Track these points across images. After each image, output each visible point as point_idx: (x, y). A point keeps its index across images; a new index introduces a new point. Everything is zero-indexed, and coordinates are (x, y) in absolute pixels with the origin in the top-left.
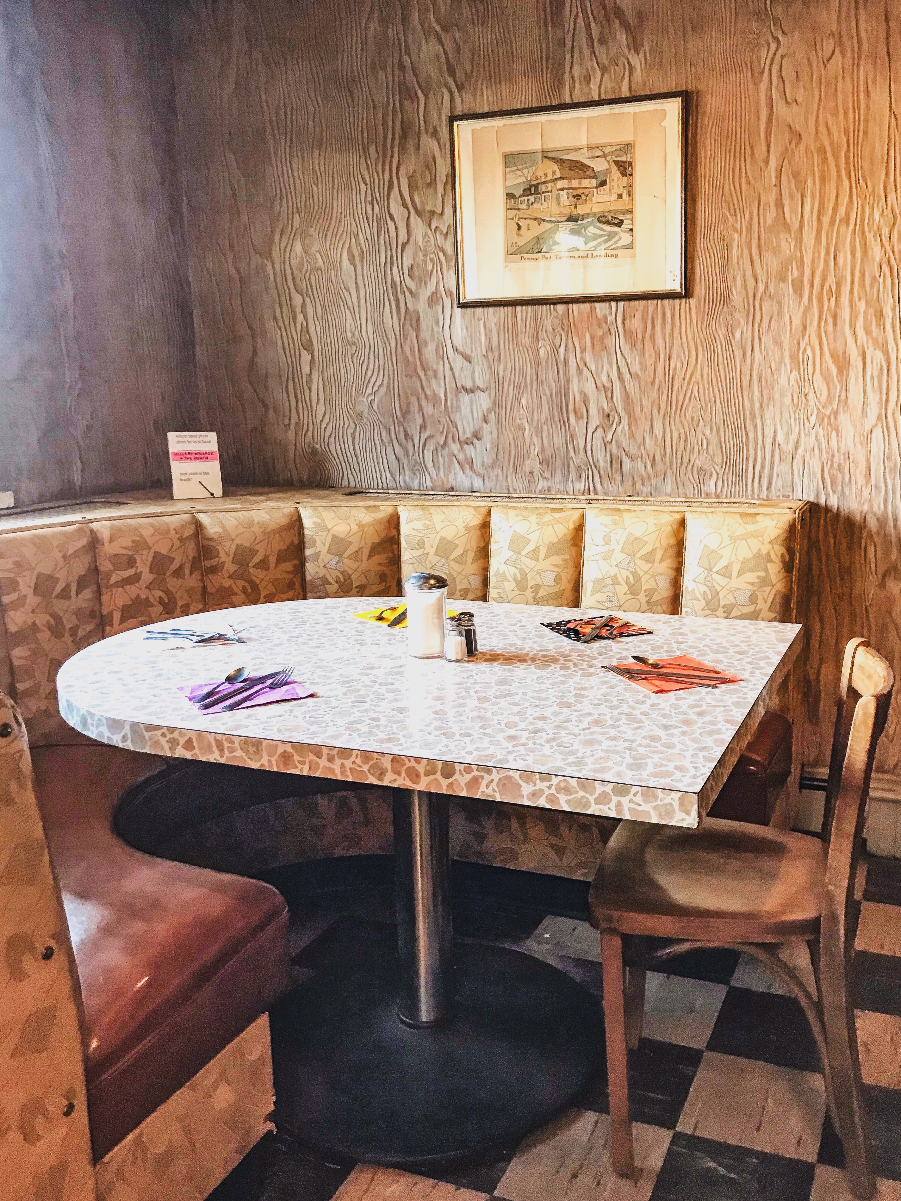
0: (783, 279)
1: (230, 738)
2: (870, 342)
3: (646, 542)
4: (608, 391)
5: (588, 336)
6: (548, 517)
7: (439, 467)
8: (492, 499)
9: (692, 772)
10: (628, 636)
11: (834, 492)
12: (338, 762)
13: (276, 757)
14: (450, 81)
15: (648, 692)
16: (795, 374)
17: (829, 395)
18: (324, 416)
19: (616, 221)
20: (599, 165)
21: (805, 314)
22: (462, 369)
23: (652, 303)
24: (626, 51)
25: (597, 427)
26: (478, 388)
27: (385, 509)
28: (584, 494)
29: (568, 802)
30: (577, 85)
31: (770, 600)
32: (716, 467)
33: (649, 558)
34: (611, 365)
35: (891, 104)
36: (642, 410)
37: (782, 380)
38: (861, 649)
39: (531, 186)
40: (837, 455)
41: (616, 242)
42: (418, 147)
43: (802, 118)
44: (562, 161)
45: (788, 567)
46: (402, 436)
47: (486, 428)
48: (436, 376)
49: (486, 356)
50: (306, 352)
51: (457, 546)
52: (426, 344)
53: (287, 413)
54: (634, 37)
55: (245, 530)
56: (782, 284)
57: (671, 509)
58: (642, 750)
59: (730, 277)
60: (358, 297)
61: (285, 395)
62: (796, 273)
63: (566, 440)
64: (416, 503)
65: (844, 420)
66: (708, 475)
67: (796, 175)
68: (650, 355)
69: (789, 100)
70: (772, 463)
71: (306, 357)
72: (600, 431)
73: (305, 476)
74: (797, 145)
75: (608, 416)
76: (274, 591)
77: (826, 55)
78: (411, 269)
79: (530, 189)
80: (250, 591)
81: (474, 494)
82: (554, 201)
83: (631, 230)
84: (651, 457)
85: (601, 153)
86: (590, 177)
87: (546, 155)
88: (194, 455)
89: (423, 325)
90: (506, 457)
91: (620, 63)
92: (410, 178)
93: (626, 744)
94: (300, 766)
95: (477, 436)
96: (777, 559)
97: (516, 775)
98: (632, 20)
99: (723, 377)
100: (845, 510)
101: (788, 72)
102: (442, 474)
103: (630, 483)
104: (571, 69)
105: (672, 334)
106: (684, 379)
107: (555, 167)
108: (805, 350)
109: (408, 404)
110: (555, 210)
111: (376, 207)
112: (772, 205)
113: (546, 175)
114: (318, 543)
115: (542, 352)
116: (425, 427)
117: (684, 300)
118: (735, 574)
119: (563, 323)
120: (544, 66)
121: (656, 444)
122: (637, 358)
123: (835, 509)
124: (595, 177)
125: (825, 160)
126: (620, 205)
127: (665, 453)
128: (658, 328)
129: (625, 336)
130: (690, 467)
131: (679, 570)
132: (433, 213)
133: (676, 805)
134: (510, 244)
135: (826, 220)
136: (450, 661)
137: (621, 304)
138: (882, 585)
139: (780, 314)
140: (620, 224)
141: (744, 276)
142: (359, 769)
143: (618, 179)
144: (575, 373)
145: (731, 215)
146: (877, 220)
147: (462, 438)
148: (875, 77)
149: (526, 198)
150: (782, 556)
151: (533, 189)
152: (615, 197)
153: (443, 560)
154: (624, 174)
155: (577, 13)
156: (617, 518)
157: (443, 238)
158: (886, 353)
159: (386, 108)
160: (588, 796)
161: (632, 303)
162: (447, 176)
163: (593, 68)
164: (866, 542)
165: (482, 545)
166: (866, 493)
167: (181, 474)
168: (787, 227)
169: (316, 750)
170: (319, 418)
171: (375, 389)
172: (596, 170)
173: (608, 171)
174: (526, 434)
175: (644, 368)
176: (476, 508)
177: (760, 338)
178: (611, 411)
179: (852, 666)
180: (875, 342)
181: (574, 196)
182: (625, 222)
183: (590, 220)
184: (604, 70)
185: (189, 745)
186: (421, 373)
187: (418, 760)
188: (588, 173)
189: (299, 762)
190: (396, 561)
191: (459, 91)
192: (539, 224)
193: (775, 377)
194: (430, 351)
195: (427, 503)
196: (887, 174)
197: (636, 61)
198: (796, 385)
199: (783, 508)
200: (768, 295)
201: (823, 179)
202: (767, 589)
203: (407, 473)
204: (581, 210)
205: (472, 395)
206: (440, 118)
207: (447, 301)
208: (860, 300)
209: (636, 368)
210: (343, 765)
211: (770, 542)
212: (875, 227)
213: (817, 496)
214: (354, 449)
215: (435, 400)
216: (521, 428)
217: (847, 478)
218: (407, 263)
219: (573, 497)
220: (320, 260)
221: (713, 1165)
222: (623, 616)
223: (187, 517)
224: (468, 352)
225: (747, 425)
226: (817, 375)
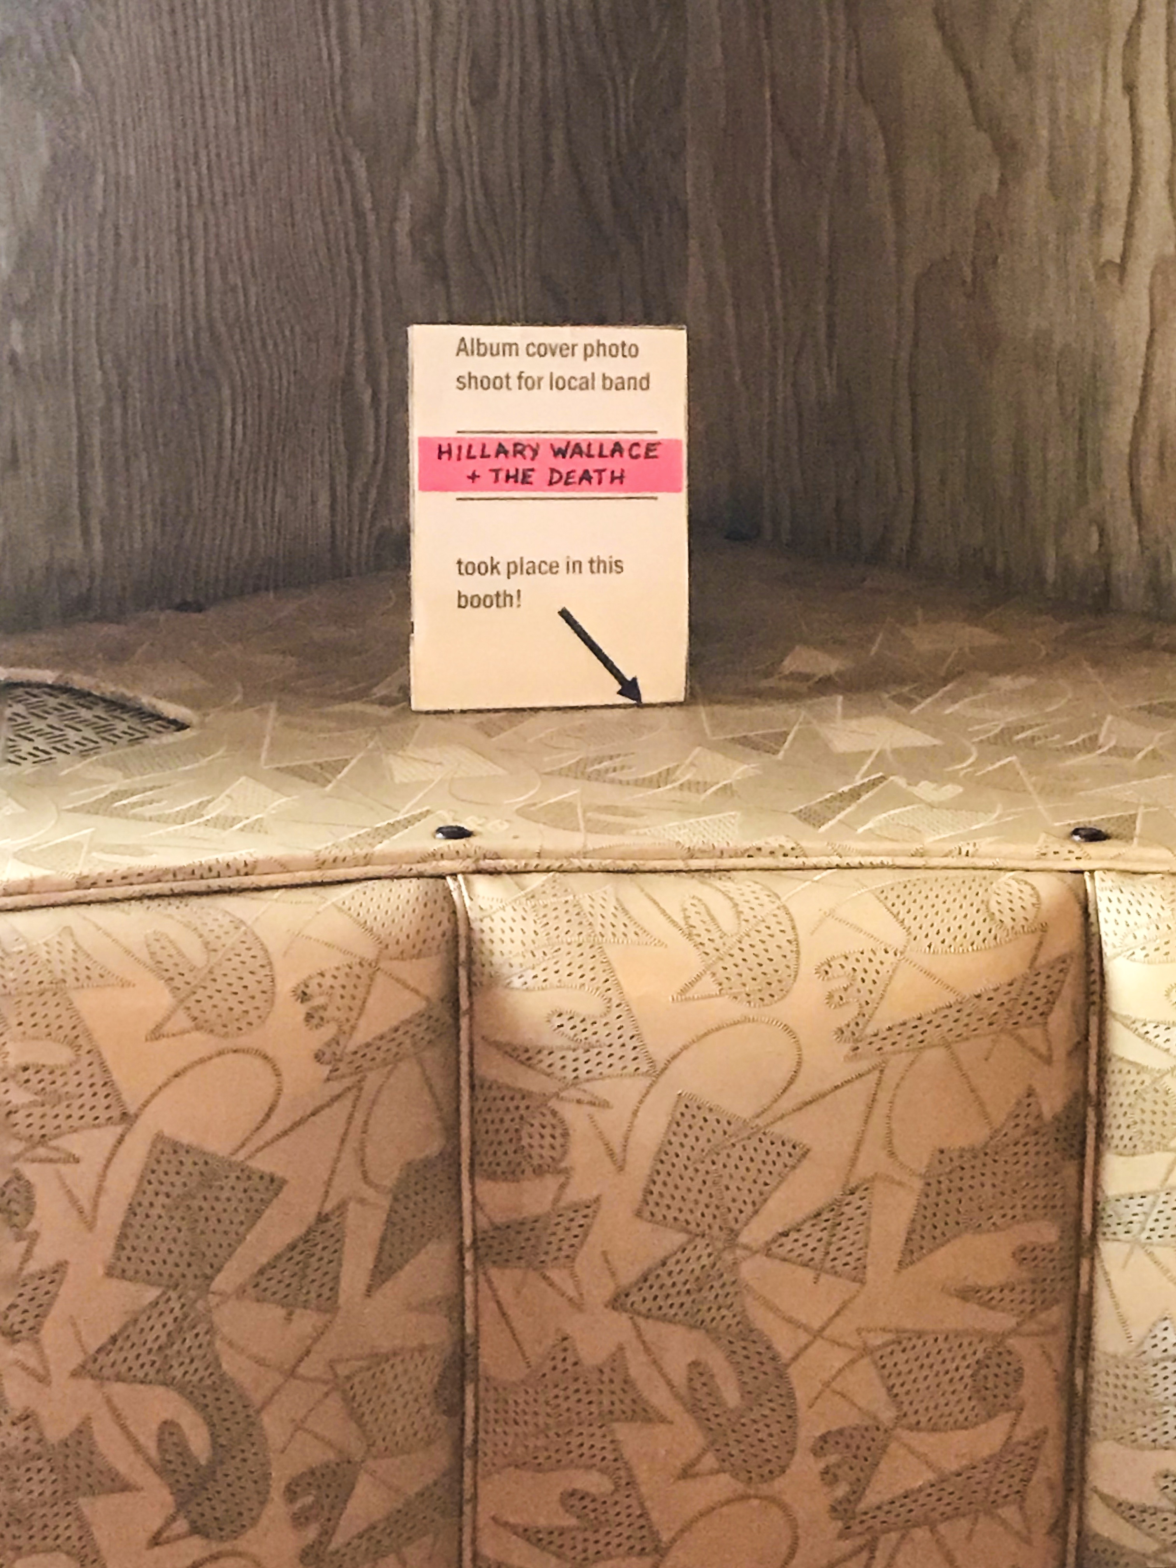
53: (1119, 195)
55: (738, 1010)
61: (1120, 106)
76: (887, 1415)
80: (732, 1396)
88: (546, 458)
167: (464, 568)
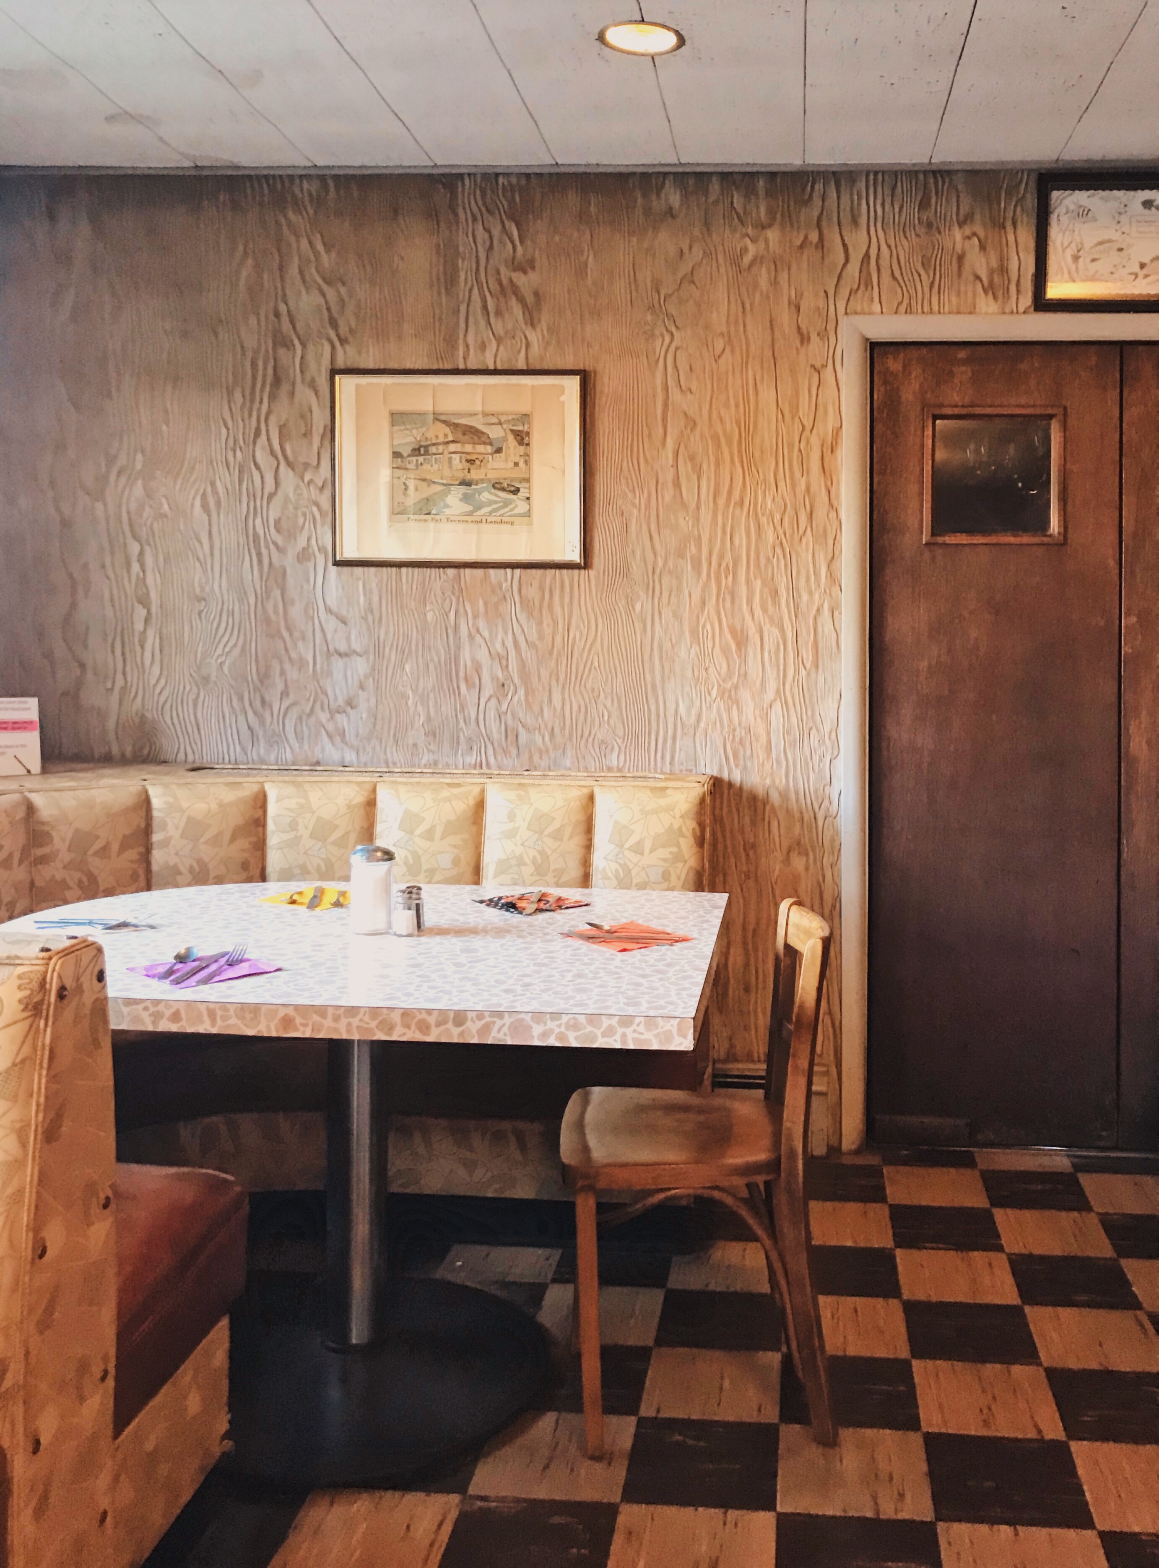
0: (681, 555)
1: (224, 1006)
2: (767, 620)
3: (554, 819)
4: (502, 660)
5: (481, 602)
6: (445, 793)
7: (303, 739)
8: (378, 774)
9: (683, 1005)
10: (567, 908)
11: (737, 766)
12: (344, 1021)
13: (276, 1021)
14: (332, 334)
15: (612, 952)
16: (695, 649)
17: (729, 669)
18: (158, 681)
19: (512, 489)
20: (495, 433)
21: (703, 590)
22: (336, 631)
23: (550, 572)
24: (523, 326)
25: (491, 697)
26: (355, 652)
27: (249, 787)
28: (475, 768)
29: (576, 1038)
30: (472, 352)
31: (683, 877)
32: (618, 740)
33: (557, 836)
34: (506, 633)
35: (777, 401)
36: (540, 679)
37: (683, 654)
38: (794, 908)
39: (421, 446)
40: (738, 730)
41: (511, 510)
42: (292, 394)
43: (697, 406)
44: (456, 426)
45: (700, 842)
46: (258, 703)
47: (362, 695)
48: (304, 638)
49: (365, 619)
50: (141, 606)
51: (336, 827)
52: (293, 603)
53: (111, 674)
54: (530, 314)
55: (85, 811)
56: (680, 560)
57: (578, 783)
58: (631, 993)
59: (629, 551)
60: (212, 548)
61: (109, 654)
62: (694, 550)
63: (456, 710)
64: (286, 779)
65: (745, 695)
66: (609, 748)
67: (692, 458)
68: (548, 625)
69: (684, 388)
70: (674, 738)
71: (141, 612)
72: (494, 701)
73: (128, 751)
74: (692, 430)
75: (503, 685)
76: (115, 884)
77: (717, 353)
78: (277, 522)
79: (419, 450)
80: (86, 883)
81: (347, 769)
82: (446, 465)
83: (528, 498)
84: (550, 729)
85: (496, 421)
86: (484, 443)
87: (437, 418)
89: (291, 582)
90: (386, 727)
91: (518, 339)
92: (282, 428)
93: (615, 990)
94: (302, 1029)
95: (351, 704)
96: (688, 833)
97: (528, 1018)
98: (530, 299)
99: (623, 649)
100: (747, 786)
101: (683, 365)
102: (306, 747)
103: (527, 756)
104: (465, 336)
105: (571, 603)
106: (584, 649)
107: (447, 430)
108: (704, 626)
109: (268, 667)
110: (447, 472)
111: (238, 453)
112: (670, 485)
113: (437, 437)
114: (170, 826)
115: (430, 616)
116: (288, 695)
117: (582, 571)
118: (647, 851)
119: (453, 587)
120: (437, 329)
121: (554, 716)
122: (534, 626)
123: (738, 785)
124: (491, 444)
125: (718, 445)
126: (516, 474)
127: (564, 724)
128: (556, 598)
129: (521, 603)
130: (591, 740)
131: (588, 847)
132: (306, 465)
133: (675, 1031)
134: (396, 504)
135: (721, 502)
136: (400, 936)
137: (517, 572)
138: (787, 861)
139: (679, 589)
140: (516, 491)
141: (643, 550)
142: (367, 1026)
143: (515, 447)
144: (467, 639)
145: (630, 491)
146: (769, 506)
147: (333, 706)
148: (763, 376)
149: (414, 459)
150: (694, 829)
151: (422, 450)
152: (511, 465)
153: (320, 843)
154: (521, 442)
155: (472, 285)
156: (522, 793)
157: (318, 491)
158: (782, 630)
159: (256, 352)
160: (595, 1030)
161: (529, 571)
162: (325, 427)
163: (488, 337)
164: (769, 817)
165: (366, 825)
166: (768, 766)
168: (684, 506)
169: (321, 1011)
170: (153, 682)
171: (227, 649)
172: (491, 436)
173: (505, 439)
174: (410, 702)
175: (541, 637)
176: (359, 784)
177: (660, 613)
178: (506, 680)
179: (787, 924)
180: (772, 620)
181: (468, 461)
182: (521, 490)
183: (485, 485)
184: (499, 340)
185: (176, 1017)
186: (285, 634)
187: (429, 1012)
188: (483, 439)
189: (302, 1025)
190: (260, 846)
191: (342, 345)
192: (429, 485)
193: (676, 650)
194: (296, 612)
195: (299, 779)
196: (777, 463)
197: (532, 336)
198: (696, 658)
199: (691, 782)
200: (667, 570)
201: (718, 464)
202: (680, 865)
203: (262, 744)
204: (475, 475)
205: (346, 659)
206: (319, 370)
207: (320, 559)
208: (755, 579)
209: (533, 636)
210: (349, 1024)
211: (682, 817)
212: (768, 512)
213: (721, 769)
214: (196, 717)
215: (301, 664)
216: (404, 696)
217: (748, 752)
218: (273, 516)
219: (463, 771)
220: (166, 506)
221: (680, 1438)
222: (555, 892)
223: (16, 797)
224: (344, 612)
225: (649, 697)
226: (717, 650)
